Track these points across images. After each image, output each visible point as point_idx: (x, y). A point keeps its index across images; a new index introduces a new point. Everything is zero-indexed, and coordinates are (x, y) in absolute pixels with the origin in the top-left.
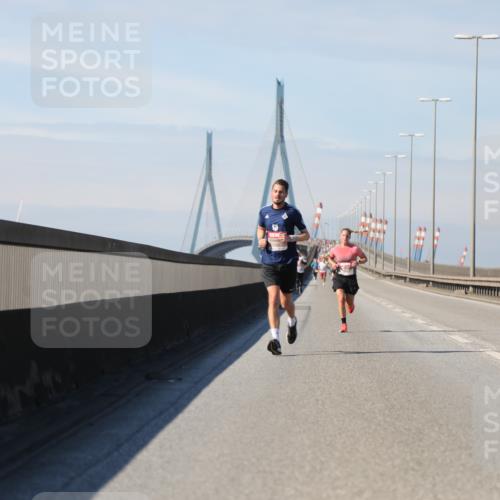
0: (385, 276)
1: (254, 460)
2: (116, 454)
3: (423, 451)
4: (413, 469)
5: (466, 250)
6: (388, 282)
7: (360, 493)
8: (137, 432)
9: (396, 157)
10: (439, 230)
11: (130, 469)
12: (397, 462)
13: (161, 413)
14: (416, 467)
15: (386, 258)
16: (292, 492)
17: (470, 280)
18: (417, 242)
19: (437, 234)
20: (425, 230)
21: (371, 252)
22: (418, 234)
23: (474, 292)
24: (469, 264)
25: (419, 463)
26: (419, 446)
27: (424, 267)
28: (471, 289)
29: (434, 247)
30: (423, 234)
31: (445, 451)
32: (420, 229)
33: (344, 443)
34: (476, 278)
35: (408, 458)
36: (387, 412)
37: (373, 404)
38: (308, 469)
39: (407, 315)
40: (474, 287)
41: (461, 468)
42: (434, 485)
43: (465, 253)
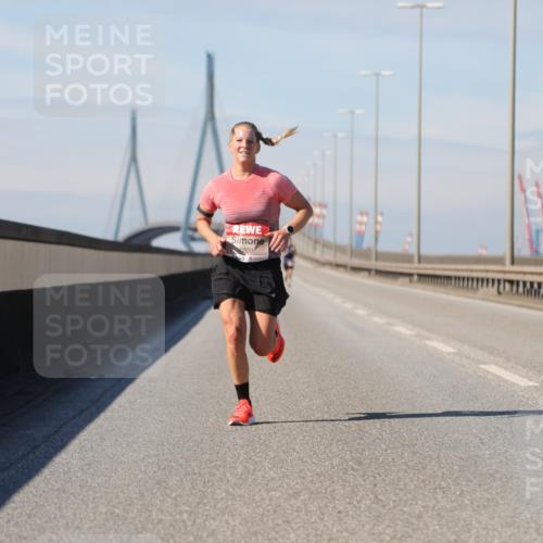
0: (324, 264)
1: (181, 461)
2: (31, 456)
3: (363, 450)
4: (353, 469)
5: (411, 235)
6: (328, 271)
7: (296, 494)
8: (56, 432)
9: (335, 136)
10: (382, 214)
11: (46, 472)
12: (336, 461)
13: (82, 412)
14: (356, 467)
15: (326, 245)
16: (224, 495)
17: (415, 267)
18: (358, 227)
19: (380, 219)
20: (367, 214)
21: (309, 238)
22: (359, 218)
23: (419, 280)
24: (413, 250)
25: (360, 463)
26: (359, 444)
27: (365, 254)
28: (416, 277)
29: (377, 233)
30: (365, 219)
31: (386, 450)
32: (362, 214)
33: (279, 442)
34: (422, 266)
35: (348, 457)
36: (326, 409)
37: (311, 400)
38: (240, 470)
39: (348, 306)
40: (420, 276)
41: (404, 467)
42: (375, 485)
43: (409, 239)
